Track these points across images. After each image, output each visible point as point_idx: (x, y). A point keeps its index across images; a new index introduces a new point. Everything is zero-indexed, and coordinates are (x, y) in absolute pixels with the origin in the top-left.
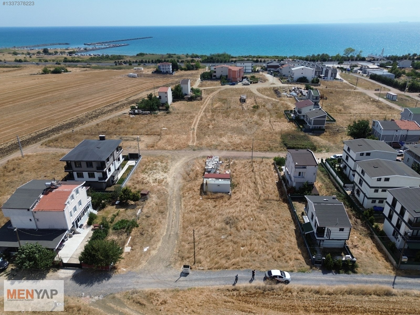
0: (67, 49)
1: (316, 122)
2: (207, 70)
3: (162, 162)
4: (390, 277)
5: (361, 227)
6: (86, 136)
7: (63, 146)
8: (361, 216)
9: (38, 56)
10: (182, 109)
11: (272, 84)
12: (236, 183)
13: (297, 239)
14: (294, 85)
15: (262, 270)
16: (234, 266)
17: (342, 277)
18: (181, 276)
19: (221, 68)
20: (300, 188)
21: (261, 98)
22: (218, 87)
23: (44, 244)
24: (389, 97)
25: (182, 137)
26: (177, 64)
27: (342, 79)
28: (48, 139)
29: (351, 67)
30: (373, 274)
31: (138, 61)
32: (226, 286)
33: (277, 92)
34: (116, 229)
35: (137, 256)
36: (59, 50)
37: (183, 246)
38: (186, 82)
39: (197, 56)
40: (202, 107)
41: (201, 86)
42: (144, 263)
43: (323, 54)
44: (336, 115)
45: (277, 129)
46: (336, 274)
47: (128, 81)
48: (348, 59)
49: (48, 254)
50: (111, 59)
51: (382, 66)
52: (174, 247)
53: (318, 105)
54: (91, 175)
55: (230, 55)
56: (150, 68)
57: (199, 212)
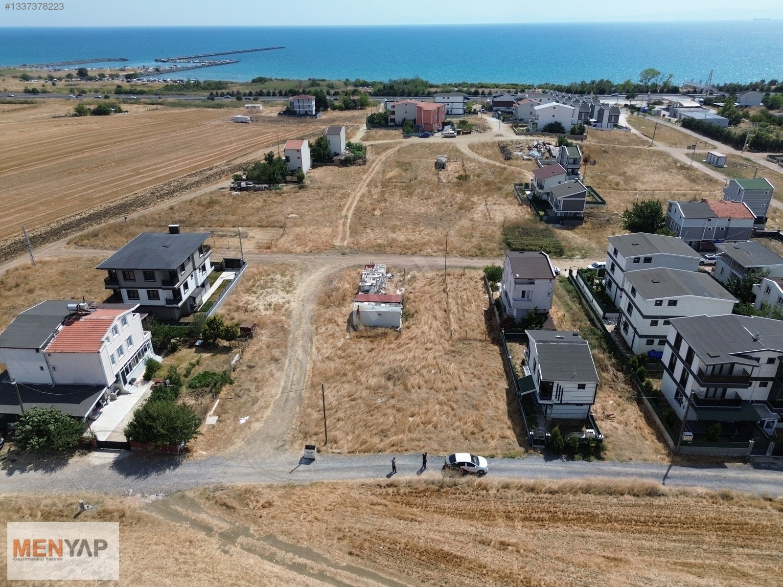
0: (123, 70)
1: (568, 204)
2: (381, 110)
3: (283, 275)
4: (662, 466)
5: (623, 385)
6: (149, 228)
7: (107, 246)
8: (624, 367)
9: (68, 83)
10: (329, 180)
11: (497, 136)
12: (413, 311)
13: (508, 404)
14: (538, 138)
15: (441, 454)
16: (394, 448)
17: (578, 465)
18: (300, 463)
19: (404, 106)
20: (523, 319)
21: (475, 161)
22: (397, 141)
23: (66, 409)
24: (712, 161)
25: (323, 231)
26: (325, 97)
27: (628, 126)
28: (80, 233)
29: (648, 104)
30: (632, 462)
31: (254, 92)
32: (377, 479)
33: (505, 151)
34: (193, 388)
35: (227, 431)
36: (107, 72)
37: (309, 415)
38: (336, 131)
39: (365, 84)
40: (365, 177)
41: (365, 139)
42: (239, 443)
43: (602, 81)
44: (609, 193)
45: (499, 217)
46: (568, 460)
47: (233, 130)
48: (645, 89)
49: (70, 425)
50: (204, 89)
51: (707, 103)
52: (293, 417)
53: (577, 174)
54: (153, 295)
55: (427, 82)
56: (276, 105)
57: (341, 360)
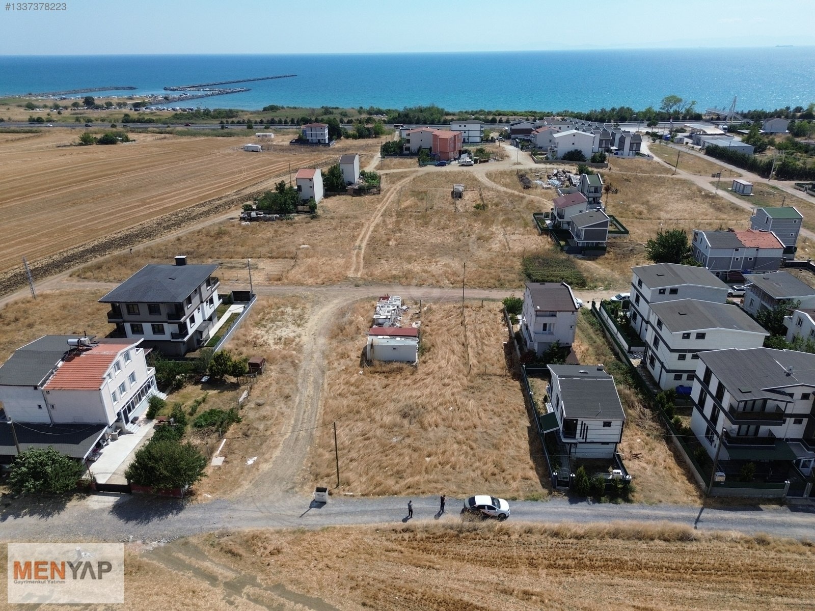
0: (131, 99)
1: (589, 234)
2: (396, 137)
3: (294, 308)
4: (693, 509)
5: (650, 423)
6: (155, 260)
7: (111, 278)
8: (652, 403)
9: (73, 112)
10: (342, 210)
11: (515, 164)
12: (429, 345)
13: (531, 443)
14: (558, 166)
15: (460, 496)
16: (410, 490)
17: (605, 508)
18: (311, 507)
19: (419, 134)
20: (544, 353)
21: (492, 190)
22: (412, 169)
23: (63, 450)
24: (737, 189)
25: (335, 262)
26: (338, 125)
27: (650, 154)
28: (83, 265)
29: (671, 132)
30: (662, 505)
31: (265, 120)
32: (392, 523)
33: (524, 180)
34: (199, 426)
35: (234, 473)
36: (115, 100)
37: (320, 455)
38: (350, 160)
39: (379, 112)
40: (379, 206)
41: (380, 167)
42: (246, 486)
43: (622, 108)
44: (632, 222)
45: (517, 248)
46: (594, 503)
47: (243, 159)
48: (667, 116)
49: (69, 466)
50: (214, 117)
51: (732, 130)
52: (303, 457)
53: (599, 203)
54: (158, 330)
55: (443, 110)
56: (288, 133)
57: (355, 397)
